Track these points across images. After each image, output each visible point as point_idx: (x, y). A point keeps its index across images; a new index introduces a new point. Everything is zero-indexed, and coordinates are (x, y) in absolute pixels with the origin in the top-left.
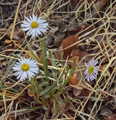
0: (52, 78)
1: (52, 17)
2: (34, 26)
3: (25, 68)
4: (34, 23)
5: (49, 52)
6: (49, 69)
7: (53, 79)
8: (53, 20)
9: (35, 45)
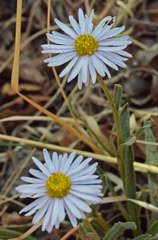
0: (148, 202)
1: (144, 10)
2: (86, 48)
3: (56, 187)
4: (84, 38)
5: (137, 119)
6: (138, 173)
7: (151, 207)
8: (146, 22)
9: (94, 98)
